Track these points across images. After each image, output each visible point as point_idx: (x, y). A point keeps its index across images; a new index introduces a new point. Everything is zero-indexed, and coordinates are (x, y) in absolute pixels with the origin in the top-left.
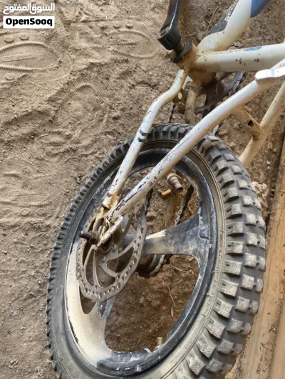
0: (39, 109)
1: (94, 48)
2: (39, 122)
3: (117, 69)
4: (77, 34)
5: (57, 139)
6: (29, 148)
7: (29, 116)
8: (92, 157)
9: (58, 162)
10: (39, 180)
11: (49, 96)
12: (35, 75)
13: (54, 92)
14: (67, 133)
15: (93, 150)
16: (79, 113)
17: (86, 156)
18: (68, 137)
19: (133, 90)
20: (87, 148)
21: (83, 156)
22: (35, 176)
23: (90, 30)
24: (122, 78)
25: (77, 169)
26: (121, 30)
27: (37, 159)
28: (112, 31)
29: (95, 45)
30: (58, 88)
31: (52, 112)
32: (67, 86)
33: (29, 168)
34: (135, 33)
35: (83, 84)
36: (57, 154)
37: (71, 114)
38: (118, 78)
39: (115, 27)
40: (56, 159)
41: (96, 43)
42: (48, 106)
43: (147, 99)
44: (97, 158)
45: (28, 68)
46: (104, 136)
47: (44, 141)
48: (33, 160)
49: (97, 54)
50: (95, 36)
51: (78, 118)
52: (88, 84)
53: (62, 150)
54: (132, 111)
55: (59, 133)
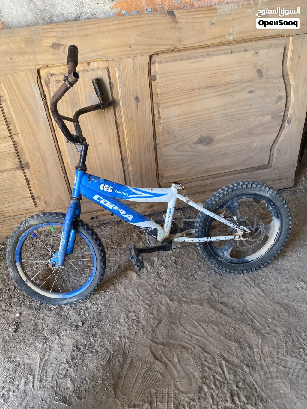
0: (209, 306)
1: (162, 304)
2: (214, 304)
3: (163, 290)
4: (161, 314)
5: (215, 294)
6: (228, 302)
7: (216, 309)
8: (210, 278)
10: (236, 291)
11: (200, 307)
12: (196, 318)
13: (197, 306)
14: (209, 292)
15: (207, 280)
16: (197, 292)
17: (212, 281)
18: (210, 291)
19: (168, 279)
20: (209, 282)
21: (213, 282)
22: (236, 293)
23: (154, 311)
24: (166, 286)
25: (220, 281)
26: (143, 299)
27: (229, 296)
28: (147, 302)
29: (160, 304)
30: (194, 305)
31: (206, 301)
32: (190, 304)
33: (235, 297)
34: (139, 293)
35: (182, 298)
36: (221, 291)
37: (200, 295)
38: (168, 287)
39: (144, 302)
40: (223, 290)
42: (205, 304)
43: (166, 272)
44: (209, 277)
45: (195, 322)
46: (198, 279)
47: (220, 298)
49: (164, 301)
50: (155, 307)
51: (199, 292)
52: (181, 296)
53: (217, 290)
54: (177, 275)
55: (212, 295)
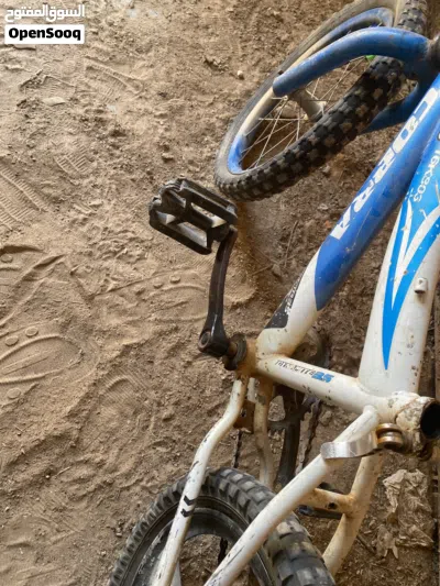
0: (56, 433)
1: (130, 323)
2: (57, 451)
3: (164, 344)
4: (105, 309)
5: (84, 472)
6: (43, 496)
7: (42, 447)
8: (138, 489)
9: (87, 508)
10: (60, 545)
11: (69, 408)
12: (49, 382)
13: (75, 402)
14: (97, 460)
15: (137, 478)
16: (113, 424)
17: (128, 488)
18: (101, 464)
19: (190, 370)
20: (127, 476)
21: (123, 489)
22: (53, 539)
23: (121, 299)
24: (173, 356)
25: (116, 513)
26: (165, 288)
27: (56, 510)
28: (152, 294)
29: (130, 319)
30: (82, 394)
31: (75, 433)
32: (93, 388)
33: (44, 527)
34: (184, 288)
35: (118, 378)
36: (85, 496)
37: (102, 428)
38: (166, 358)
39: (156, 288)
40: (84, 504)
41: (131, 315)
42: (68, 425)
44: (144, 488)
45: (40, 375)
46: (152, 451)
47: (64, 479)
48: (49, 513)
49: (133, 330)
50: (130, 306)
51: (112, 432)
52: (124, 377)
53: (92, 487)
54: (191, 401)
55: (86, 462)
